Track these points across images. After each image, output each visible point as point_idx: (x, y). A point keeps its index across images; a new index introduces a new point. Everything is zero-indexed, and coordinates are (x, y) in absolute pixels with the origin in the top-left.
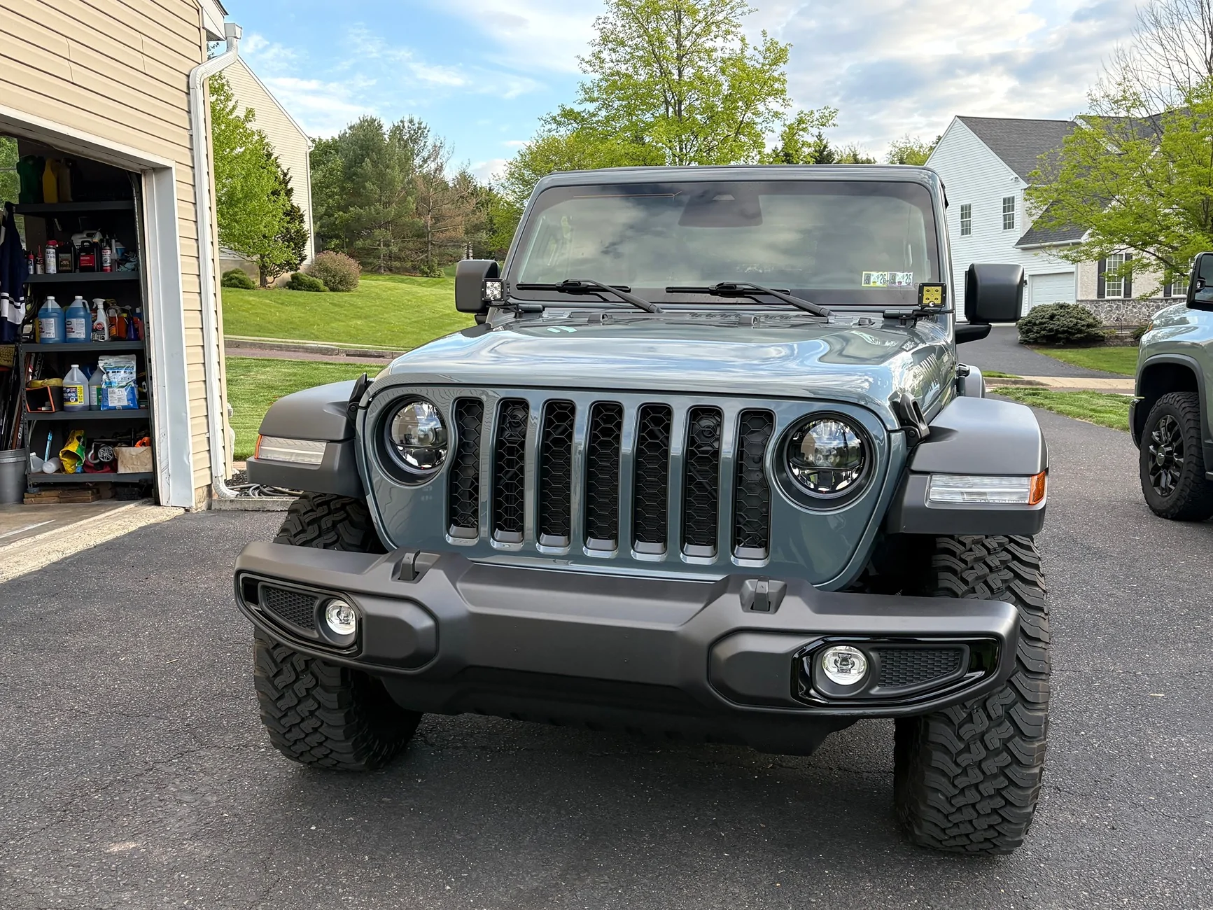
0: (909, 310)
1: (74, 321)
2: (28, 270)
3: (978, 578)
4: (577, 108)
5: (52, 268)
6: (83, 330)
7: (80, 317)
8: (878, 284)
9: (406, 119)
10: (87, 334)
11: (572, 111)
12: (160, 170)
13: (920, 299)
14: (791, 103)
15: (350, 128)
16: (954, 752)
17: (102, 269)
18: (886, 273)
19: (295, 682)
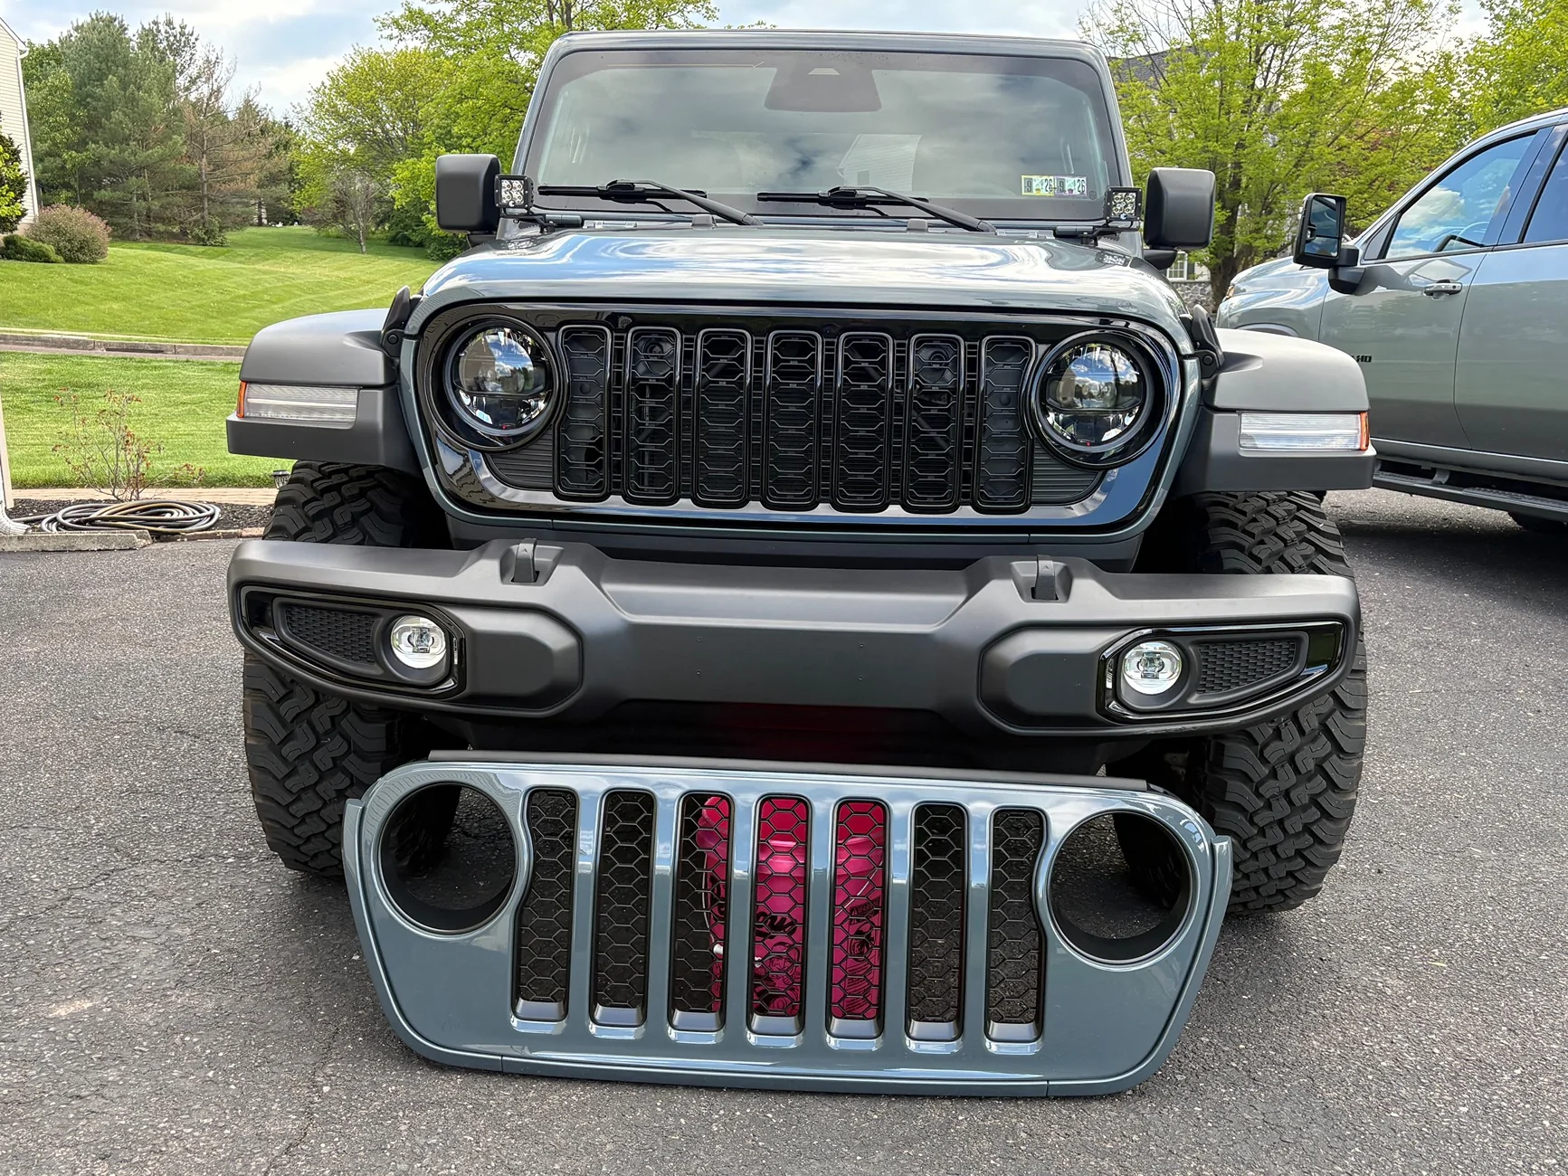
0: (1086, 227)
3: (1271, 555)
4: (429, 9)
8: (1043, 192)
9: (162, 20)
11: (421, 12)
13: (1108, 210)
14: (717, 14)
15: (76, 29)
16: (1256, 779)
18: (1052, 178)
19: (315, 749)
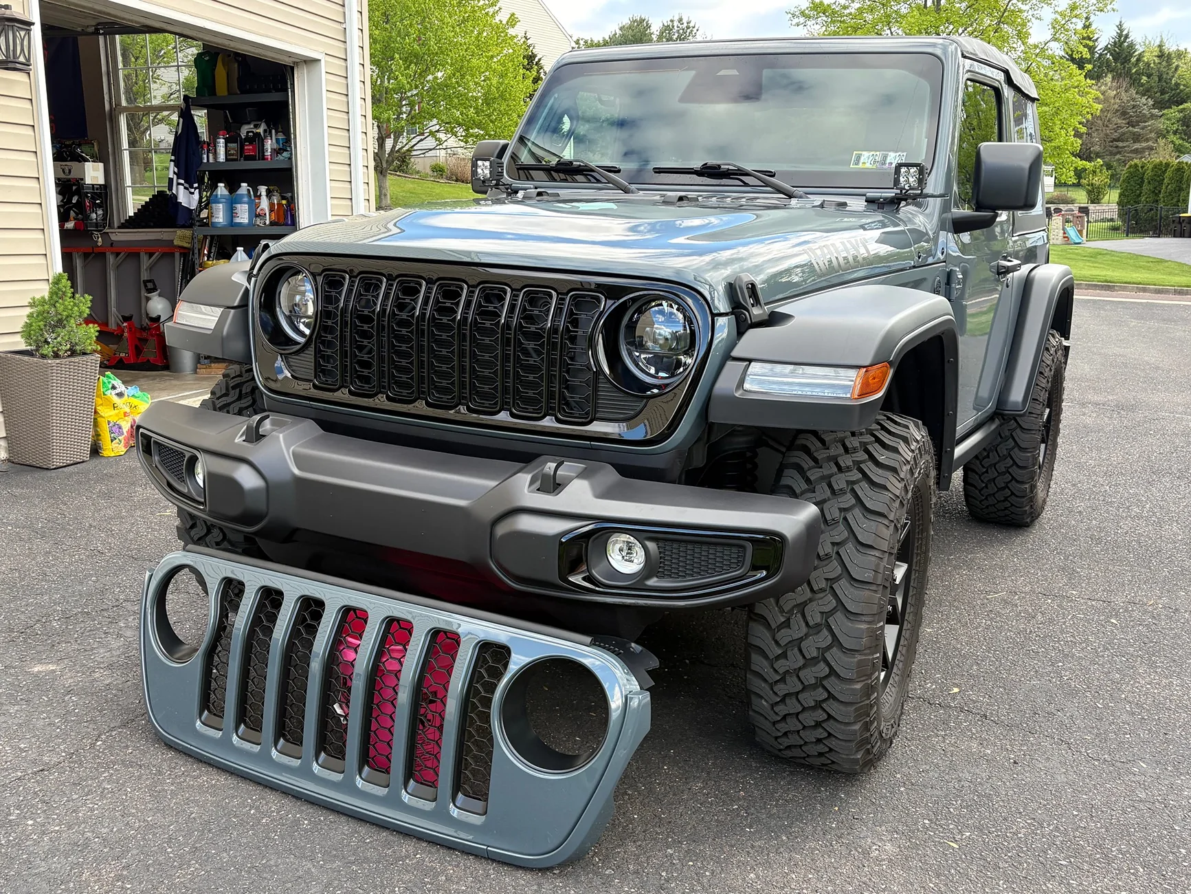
0: (890, 194)
1: (238, 206)
2: (202, 159)
3: (823, 478)
5: (222, 157)
6: (246, 215)
7: (245, 203)
8: (868, 165)
9: (676, 18)
10: (250, 219)
12: (310, 62)
13: (897, 182)
15: (621, 29)
17: (263, 158)
18: (878, 153)
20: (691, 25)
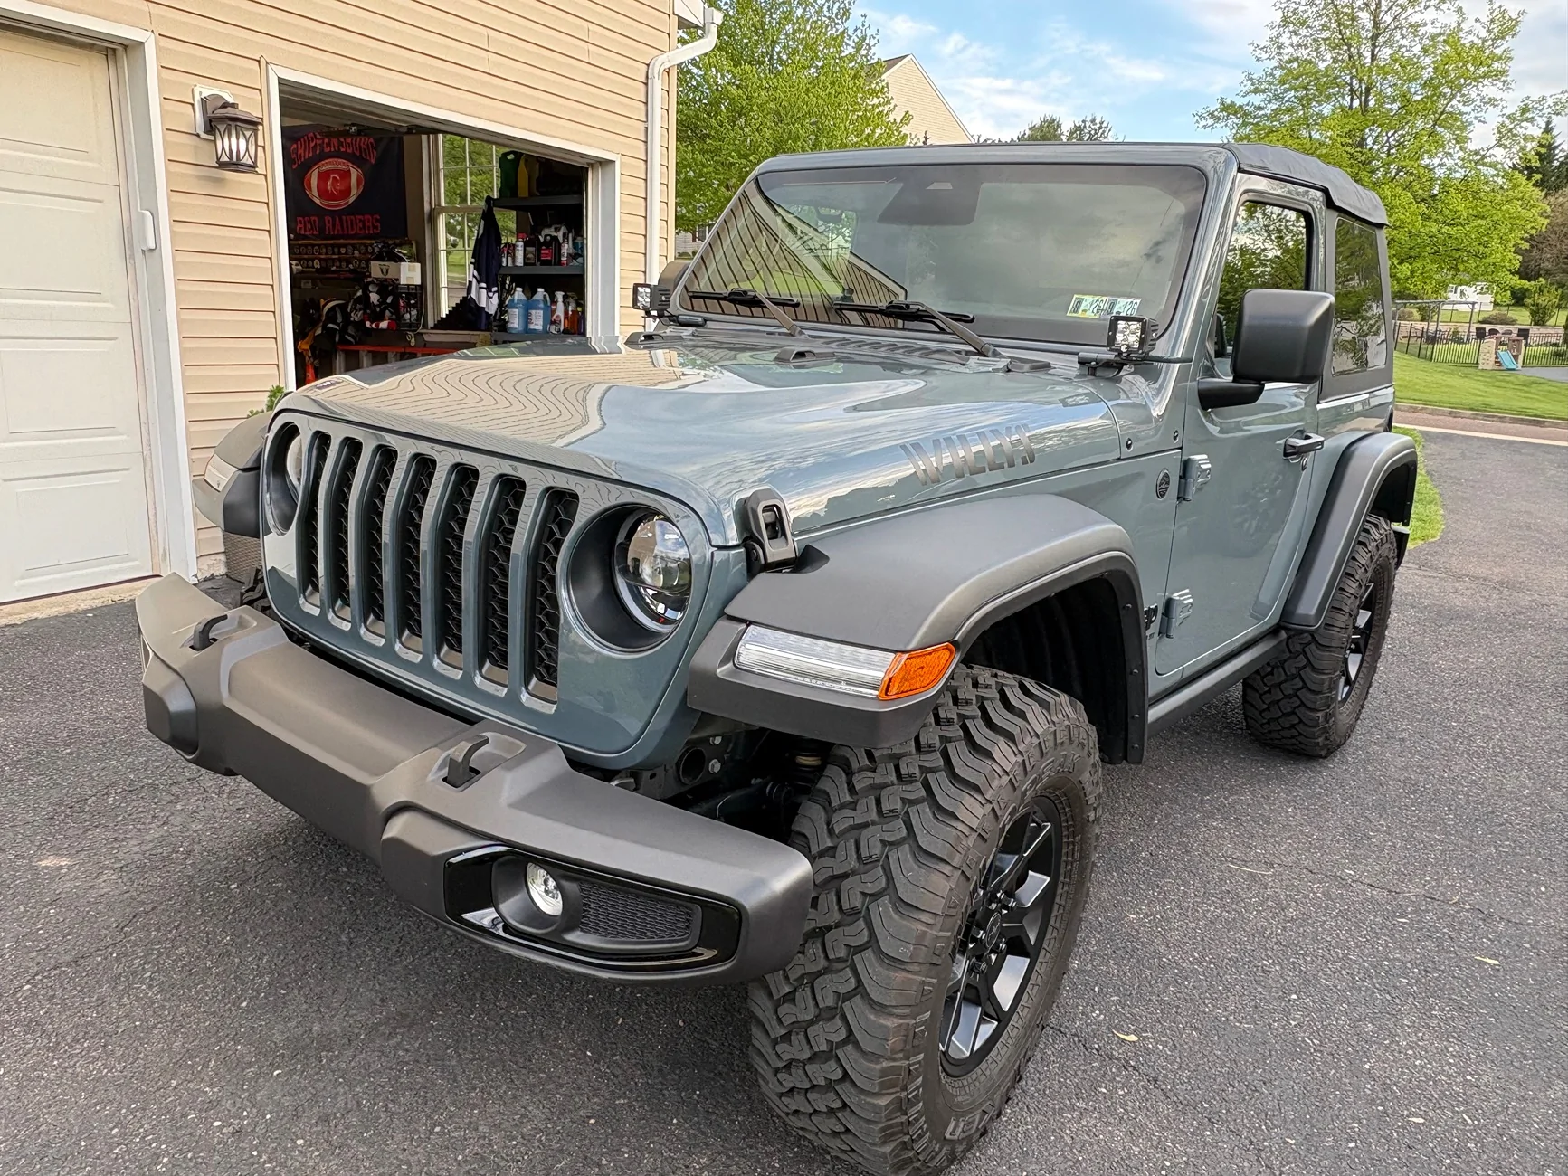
1: (533, 312)
4: (1239, 101)
5: (520, 261)
6: (541, 322)
7: (539, 309)
8: (1089, 314)
10: (544, 326)
11: (1233, 104)
12: (605, 163)
13: (1112, 340)
17: (559, 263)
18: (1104, 298)
20: (1104, 125)
